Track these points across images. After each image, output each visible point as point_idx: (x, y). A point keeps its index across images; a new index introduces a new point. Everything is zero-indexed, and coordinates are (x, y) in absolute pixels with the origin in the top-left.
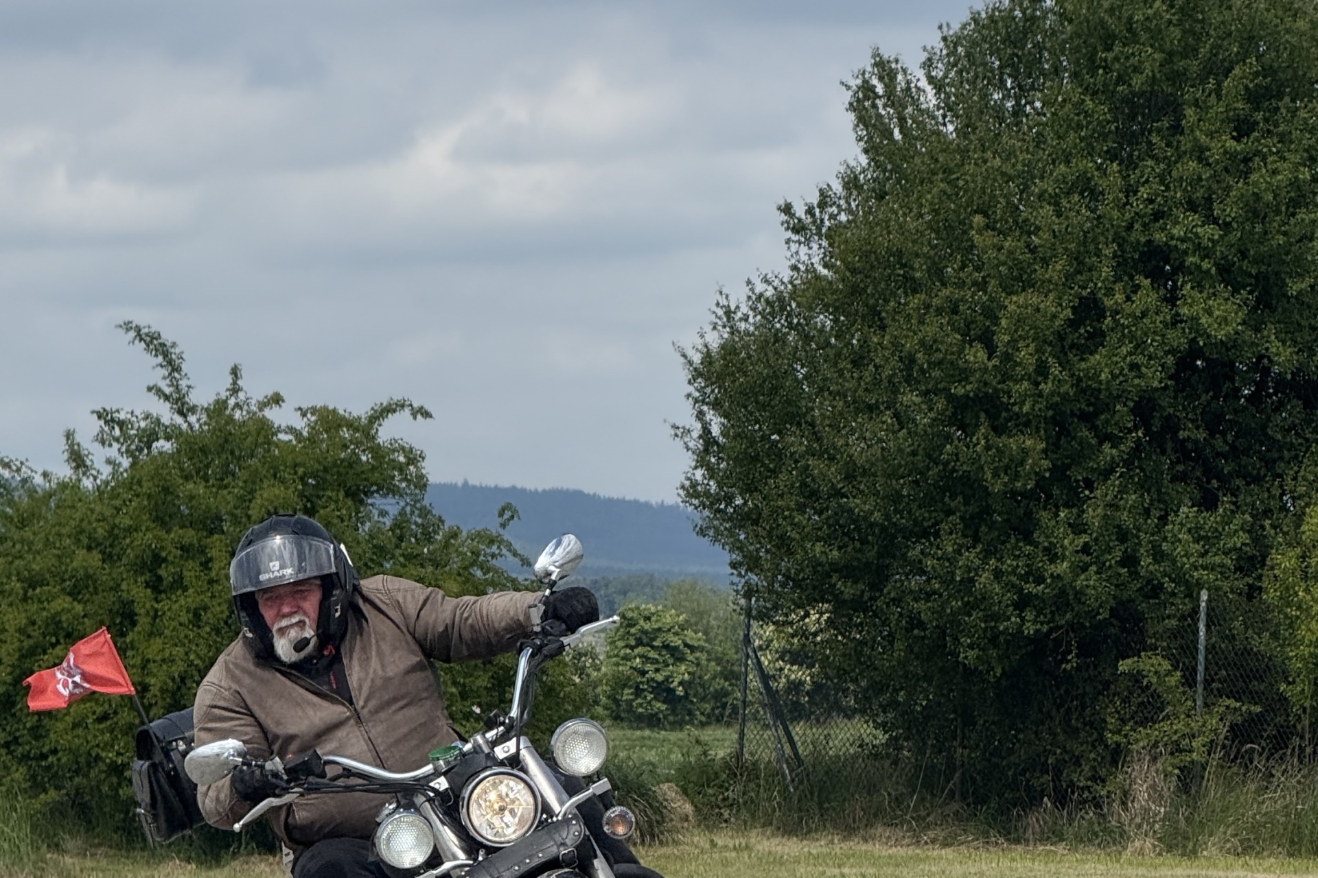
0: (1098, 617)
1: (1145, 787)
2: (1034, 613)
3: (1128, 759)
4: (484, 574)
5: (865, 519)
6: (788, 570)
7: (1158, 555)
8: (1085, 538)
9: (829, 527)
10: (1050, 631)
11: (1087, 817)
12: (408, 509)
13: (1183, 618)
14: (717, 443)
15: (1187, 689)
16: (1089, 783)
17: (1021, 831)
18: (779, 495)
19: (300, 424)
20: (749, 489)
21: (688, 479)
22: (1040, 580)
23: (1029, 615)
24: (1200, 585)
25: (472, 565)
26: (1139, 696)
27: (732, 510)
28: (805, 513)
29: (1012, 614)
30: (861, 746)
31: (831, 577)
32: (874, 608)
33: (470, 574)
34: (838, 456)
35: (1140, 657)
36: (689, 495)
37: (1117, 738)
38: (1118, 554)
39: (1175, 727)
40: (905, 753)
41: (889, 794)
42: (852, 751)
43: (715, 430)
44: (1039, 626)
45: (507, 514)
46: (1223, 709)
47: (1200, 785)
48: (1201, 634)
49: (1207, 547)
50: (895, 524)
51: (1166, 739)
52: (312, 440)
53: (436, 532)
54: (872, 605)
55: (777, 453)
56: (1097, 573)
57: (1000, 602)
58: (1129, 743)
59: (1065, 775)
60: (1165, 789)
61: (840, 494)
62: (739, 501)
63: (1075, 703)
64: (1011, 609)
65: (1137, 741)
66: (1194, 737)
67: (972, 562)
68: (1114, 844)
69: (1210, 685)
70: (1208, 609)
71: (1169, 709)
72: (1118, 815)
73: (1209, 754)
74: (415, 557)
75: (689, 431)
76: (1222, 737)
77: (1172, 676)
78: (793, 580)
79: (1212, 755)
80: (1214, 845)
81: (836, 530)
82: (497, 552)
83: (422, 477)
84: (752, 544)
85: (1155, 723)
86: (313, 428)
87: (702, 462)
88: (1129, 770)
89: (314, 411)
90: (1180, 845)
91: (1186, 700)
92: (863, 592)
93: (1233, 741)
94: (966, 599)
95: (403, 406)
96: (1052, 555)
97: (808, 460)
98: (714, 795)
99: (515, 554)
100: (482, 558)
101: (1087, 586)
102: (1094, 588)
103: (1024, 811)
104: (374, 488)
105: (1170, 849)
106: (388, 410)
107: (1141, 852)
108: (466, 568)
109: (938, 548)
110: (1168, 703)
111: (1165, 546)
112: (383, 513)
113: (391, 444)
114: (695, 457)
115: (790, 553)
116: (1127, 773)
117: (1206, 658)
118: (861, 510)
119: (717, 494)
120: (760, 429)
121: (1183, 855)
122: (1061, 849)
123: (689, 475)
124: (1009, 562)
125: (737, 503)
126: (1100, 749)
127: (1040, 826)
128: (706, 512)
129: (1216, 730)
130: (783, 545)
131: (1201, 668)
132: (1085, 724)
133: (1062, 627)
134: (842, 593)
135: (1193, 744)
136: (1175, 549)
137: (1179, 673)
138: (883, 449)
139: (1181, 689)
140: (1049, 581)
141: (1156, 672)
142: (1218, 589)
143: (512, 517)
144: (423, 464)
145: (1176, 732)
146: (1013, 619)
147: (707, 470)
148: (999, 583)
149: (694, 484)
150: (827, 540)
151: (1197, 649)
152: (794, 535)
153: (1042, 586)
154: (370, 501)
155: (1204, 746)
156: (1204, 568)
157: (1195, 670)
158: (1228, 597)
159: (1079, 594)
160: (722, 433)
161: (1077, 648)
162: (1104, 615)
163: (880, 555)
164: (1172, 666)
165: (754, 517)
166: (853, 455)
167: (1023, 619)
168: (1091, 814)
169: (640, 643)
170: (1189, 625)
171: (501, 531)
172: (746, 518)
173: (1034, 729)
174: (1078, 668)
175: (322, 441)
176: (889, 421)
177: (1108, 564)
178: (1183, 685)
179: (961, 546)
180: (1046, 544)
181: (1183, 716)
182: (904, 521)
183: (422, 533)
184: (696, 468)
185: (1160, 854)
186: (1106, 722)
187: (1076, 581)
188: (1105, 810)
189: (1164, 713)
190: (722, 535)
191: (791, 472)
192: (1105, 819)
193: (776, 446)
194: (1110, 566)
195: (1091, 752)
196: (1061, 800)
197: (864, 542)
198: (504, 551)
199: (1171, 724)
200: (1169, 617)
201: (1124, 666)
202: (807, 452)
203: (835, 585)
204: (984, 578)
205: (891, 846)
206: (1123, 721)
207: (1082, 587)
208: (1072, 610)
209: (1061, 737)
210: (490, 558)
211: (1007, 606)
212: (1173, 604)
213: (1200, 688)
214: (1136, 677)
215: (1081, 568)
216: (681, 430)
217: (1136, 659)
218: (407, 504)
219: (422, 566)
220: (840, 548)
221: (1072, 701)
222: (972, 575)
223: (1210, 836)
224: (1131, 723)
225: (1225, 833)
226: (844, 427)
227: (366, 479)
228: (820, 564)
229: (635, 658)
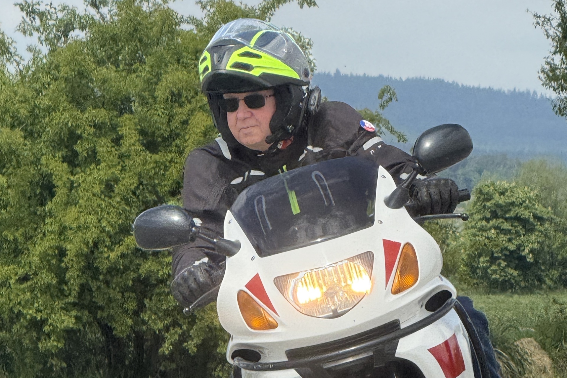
19: (200, 14)
21: (548, 63)
36: (548, 78)
45: (386, 96)
75: (549, 20)
86: (212, 19)
87: (561, 48)
89: (212, 3)
114: (555, 43)
123: (549, 60)
128: (565, 94)
144: (311, 51)
149: (553, 68)
171: (381, 111)
184: (555, 53)
216: (542, 19)
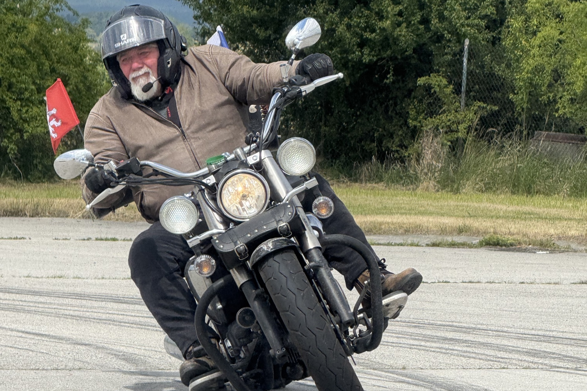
0: (406, 53)
1: (430, 151)
2: (369, 50)
3: (421, 135)
4: (53, 20)
7: (442, 18)
8: (401, 7)
10: (378, 60)
11: (396, 168)
13: (455, 55)
15: (456, 95)
16: (398, 149)
17: (358, 175)
22: (373, 31)
23: (366, 51)
24: (465, 36)
25: (45, 14)
26: (428, 99)
29: (356, 50)
31: (252, 26)
33: (44, 20)
35: (429, 76)
37: (415, 123)
38: (418, 17)
39: (448, 118)
44: (371, 57)
46: (477, 107)
47: (463, 151)
48: (464, 64)
49: (470, 14)
51: (443, 124)
56: (407, 27)
57: (349, 43)
58: (422, 126)
59: (384, 143)
60: (442, 153)
63: (391, 102)
64: (356, 47)
65: (426, 125)
66: (459, 123)
67: (334, 19)
68: (412, 184)
69: (469, 94)
70: (469, 49)
71: (445, 107)
72: (413, 168)
73: (468, 134)
74: (13, 9)
76: (475, 123)
77: (448, 88)
78: (229, 27)
79: (469, 134)
80: (469, 186)
82: (60, 8)
84: (206, 6)
85: (437, 115)
88: (421, 141)
90: (450, 186)
91: (455, 102)
92: (270, 35)
93: (481, 127)
94: (330, 41)
96: (381, 16)
99: (70, 9)
100: (51, 11)
101: (400, 35)
102: (404, 36)
103: (360, 163)
105: (444, 187)
107: (427, 189)
108: (41, 16)
109: (314, 10)
110: (445, 104)
111: (446, 13)
115: (229, 11)
116: (420, 143)
117: (467, 79)
121: (451, 191)
122: (381, 185)
124: (355, 20)
126: (405, 129)
127: (369, 172)
129: (472, 119)
130: (225, 6)
131: (464, 84)
132: (396, 114)
133: (384, 58)
134: (257, 35)
135: (459, 128)
136: (451, 15)
137: (452, 86)
139: (452, 96)
140: (378, 31)
141: (438, 86)
142: (476, 38)
145: (449, 120)
146: (357, 53)
148: (349, 31)
150: (250, 4)
151: (462, 73)
153: (374, 34)
155: (465, 129)
156: (468, 25)
157: (460, 85)
158: (481, 43)
159: (396, 40)
161: (393, 71)
162: (409, 52)
163: (281, 14)
164: (448, 82)
167: (362, 53)
168: (399, 166)
170: (458, 59)
173: (367, 116)
174: (393, 82)
177: (413, 22)
178: (453, 93)
179: (327, 10)
180: (377, 10)
181: (453, 112)
185: (438, 191)
186: (408, 113)
187: (394, 31)
188: (407, 164)
189: (442, 110)
192: (406, 169)
194: (414, 24)
195: (399, 130)
196: (382, 157)
198: (64, 7)
199: (447, 116)
200: (446, 54)
201: (421, 81)
203: (254, 30)
204: (341, 28)
206: (418, 113)
207: (397, 36)
208: (391, 49)
209: (383, 121)
210: (55, 11)
211: (353, 45)
212: (449, 47)
213: (463, 95)
214: (428, 88)
215: (396, 24)
217: (427, 77)
219: (16, 14)
220: (258, 9)
221: (389, 101)
222: (334, 26)
223: (468, 180)
224: (423, 115)
225: (476, 179)
228: (245, 18)
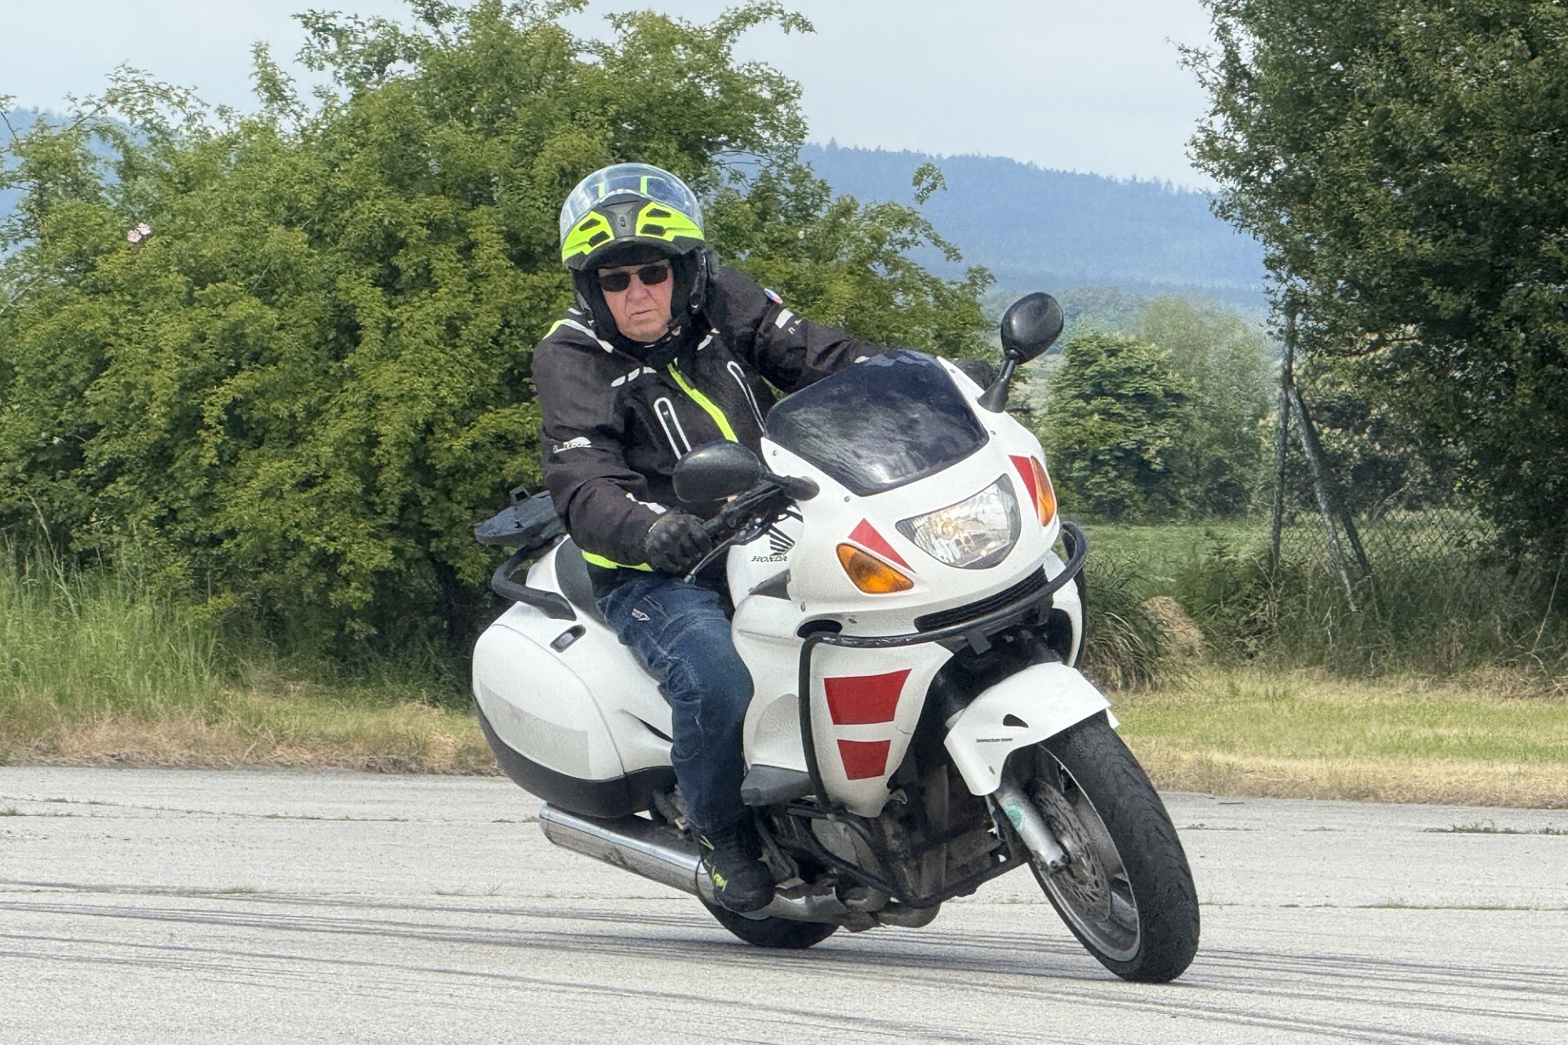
4: (892, 271)
5: (1474, 193)
6: (1355, 271)
9: (1420, 205)
12: (774, 171)
14: (1248, 75)
18: (1342, 157)
19: (612, 38)
20: (1298, 145)
21: (1203, 130)
25: (872, 256)
27: (1269, 179)
28: (1381, 185)
30: (1460, 544)
31: (1421, 283)
32: (1486, 330)
33: (869, 271)
34: (1435, 98)
36: (1203, 154)
40: (1529, 556)
41: (1504, 619)
42: (1445, 551)
43: (1246, 56)
45: (927, 182)
50: (1519, 202)
52: (630, 64)
53: (817, 207)
54: (1483, 326)
55: (1342, 94)
61: (1433, 155)
62: (1280, 166)
74: (786, 244)
75: (1205, 56)
78: (1361, 287)
81: (1428, 210)
82: (910, 238)
83: (795, 122)
84: (1298, 232)
86: (632, 45)
87: (1225, 105)
89: (632, 18)
92: (1469, 307)
95: (769, 12)
97: (1387, 103)
98: (1234, 616)
99: (937, 242)
100: (886, 247)
104: (724, 138)
106: (746, 18)
108: (861, 262)
112: (736, 177)
113: (750, 71)
114: (1215, 97)
115: (1358, 245)
118: (1468, 181)
119: (1247, 154)
120: (1314, 52)
123: (1204, 124)
125: (1278, 167)
128: (1231, 183)
130: (1349, 232)
134: (1436, 308)
138: (1505, 86)
143: (934, 186)
144: (799, 103)
147: (1233, 115)
149: (1211, 140)
150: (1414, 225)
152: (1364, 218)
154: (716, 158)
160: (1255, 59)
163: (1496, 251)
165: (1303, 189)
166: (1458, 95)
169: (1100, 392)
171: (916, 206)
172: (1292, 192)
175: (645, 64)
176: (1517, 43)
182: (1534, 198)
183: (797, 209)
184: (1215, 113)
190: (1253, 217)
191: (1360, 121)
193: (1339, 82)
197: (1473, 229)
198: (921, 237)
202: (1385, 91)
203: (1426, 296)
205: (1506, 697)
210: (898, 247)
216: (1193, 55)
218: (773, 163)
219: (796, 258)
220: (1435, 239)
226: (1445, 53)
227: (710, 125)
228: (1404, 263)
229: (1092, 413)
